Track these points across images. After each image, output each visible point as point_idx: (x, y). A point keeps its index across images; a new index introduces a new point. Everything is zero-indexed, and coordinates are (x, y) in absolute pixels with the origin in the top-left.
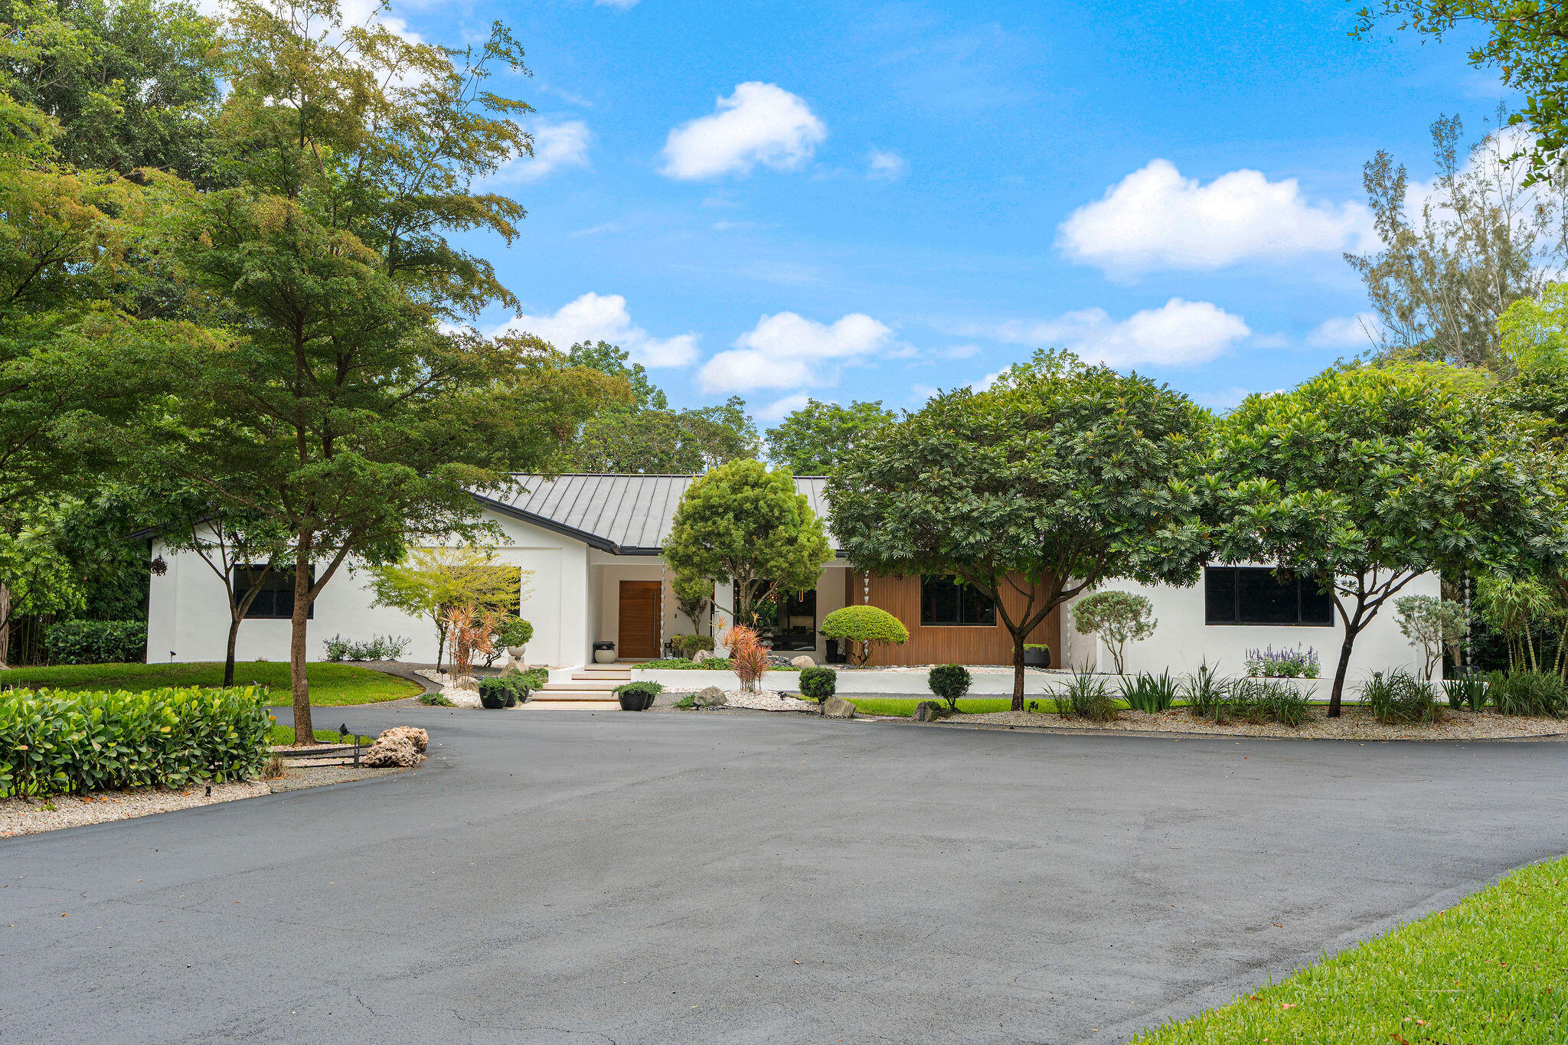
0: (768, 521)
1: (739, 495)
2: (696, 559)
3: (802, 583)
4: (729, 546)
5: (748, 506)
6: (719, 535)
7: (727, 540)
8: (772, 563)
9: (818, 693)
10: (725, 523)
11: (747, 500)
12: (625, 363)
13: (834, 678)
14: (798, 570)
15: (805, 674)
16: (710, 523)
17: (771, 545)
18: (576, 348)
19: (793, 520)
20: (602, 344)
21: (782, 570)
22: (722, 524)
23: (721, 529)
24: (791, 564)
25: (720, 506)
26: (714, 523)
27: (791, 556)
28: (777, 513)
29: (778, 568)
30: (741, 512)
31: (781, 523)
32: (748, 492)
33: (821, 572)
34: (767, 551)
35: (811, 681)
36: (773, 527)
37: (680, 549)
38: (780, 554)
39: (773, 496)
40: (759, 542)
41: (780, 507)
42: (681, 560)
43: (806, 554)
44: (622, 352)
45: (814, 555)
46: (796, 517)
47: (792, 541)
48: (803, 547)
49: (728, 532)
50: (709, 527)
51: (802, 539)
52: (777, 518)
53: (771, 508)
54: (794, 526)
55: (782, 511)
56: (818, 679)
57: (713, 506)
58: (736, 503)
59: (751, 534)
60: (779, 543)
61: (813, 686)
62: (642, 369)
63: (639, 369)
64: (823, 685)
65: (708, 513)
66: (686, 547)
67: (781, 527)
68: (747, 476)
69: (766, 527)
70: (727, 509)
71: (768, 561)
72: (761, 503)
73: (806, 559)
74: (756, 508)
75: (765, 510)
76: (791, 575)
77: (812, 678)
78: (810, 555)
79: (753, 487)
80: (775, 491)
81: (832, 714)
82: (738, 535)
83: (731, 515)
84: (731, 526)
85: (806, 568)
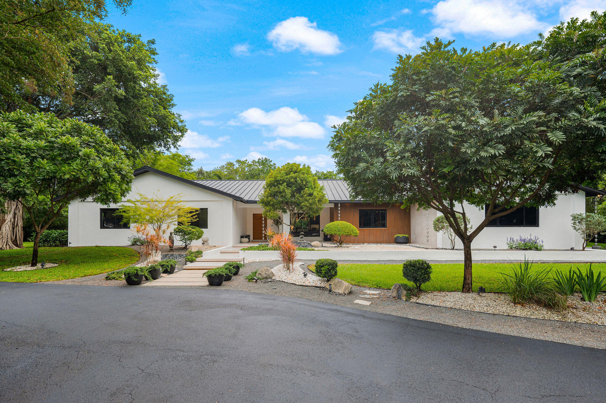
0: (301, 187)
1: (289, 176)
2: (271, 203)
3: (315, 212)
4: (285, 197)
5: (292, 180)
6: (280, 192)
7: (283, 194)
8: (303, 204)
9: (327, 276)
10: (283, 187)
11: (292, 177)
12: (271, 163)
13: (337, 266)
14: (314, 207)
15: (319, 264)
16: (277, 188)
17: (302, 197)
18: (259, 159)
19: (311, 186)
20: (266, 158)
21: (307, 207)
22: (282, 188)
23: (281, 190)
24: (311, 204)
25: (281, 180)
26: (279, 188)
27: (311, 201)
28: (304, 183)
29: (305, 206)
30: (290, 183)
31: (306, 187)
32: (292, 174)
33: (323, 208)
34: (300, 199)
35: (322, 269)
36: (303, 189)
37: (265, 199)
38: (306, 200)
39: (303, 176)
40: (297, 195)
41: (306, 180)
42: (266, 203)
43: (317, 200)
44: (270, 160)
45: (320, 201)
46: (313, 185)
47: (311, 195)
48: (316, 197)
49: (284, 191)
50: (276, 189)
51: (315, 193)
52: (305, 185)
53: (302, 181)
54: (312, 189)
55: (307, 182)
56: (327, 267)
57: (278, 181)
58: (287, 179)
59: (294, 192)
60: (306, 196)
61: (323, 272)
62: (275, 164)
63: (274, 164)
64: (330, 270)
65: (276, 183)
66: (267, 197)
67: (306, 189)
68: (292, 168)
69: (300, 189)
70: (284, 182)
71: (301, 203)
72: (298, 179)
73: (317, 202)
74: (296, 181)
75: (299, 181)
76: (311, 209)
77: (323, 266)
78: (318, 201)
79: (294, 173)
80: (303, 174)
81: (336, 291)
82: (288, 192)
83: (285, 184)
84: (285, 189)
85: (317, 206)
